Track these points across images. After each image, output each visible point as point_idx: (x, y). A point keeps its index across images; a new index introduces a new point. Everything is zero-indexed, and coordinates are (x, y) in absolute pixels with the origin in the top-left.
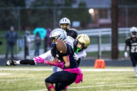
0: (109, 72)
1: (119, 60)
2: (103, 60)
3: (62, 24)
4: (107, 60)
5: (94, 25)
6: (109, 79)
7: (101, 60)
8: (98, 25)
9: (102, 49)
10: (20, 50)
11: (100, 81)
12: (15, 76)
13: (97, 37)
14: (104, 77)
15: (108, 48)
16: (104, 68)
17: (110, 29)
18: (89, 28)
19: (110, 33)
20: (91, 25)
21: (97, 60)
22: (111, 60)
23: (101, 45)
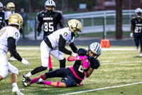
0: (114, 51)
1: (123, 39)
2: (108, 40)
3: (47, 6)
4: (112, 40)
5: (99, 8)
6: (113, 58)
7: (106, 40)
8: (103, 8)
9: (107, 30)
10: (31, 30)
11: (105, 60)
12: (26, 55)
13: (103, 18)
14: (109, 55)
15: (113, 28)
16: (108, 47)
17: (114, 11)
18: (95, 10)
19: (114, 15)
20: (96, 7)
21: (103, 40)
22: (115, 40)
23: (106, 26)
